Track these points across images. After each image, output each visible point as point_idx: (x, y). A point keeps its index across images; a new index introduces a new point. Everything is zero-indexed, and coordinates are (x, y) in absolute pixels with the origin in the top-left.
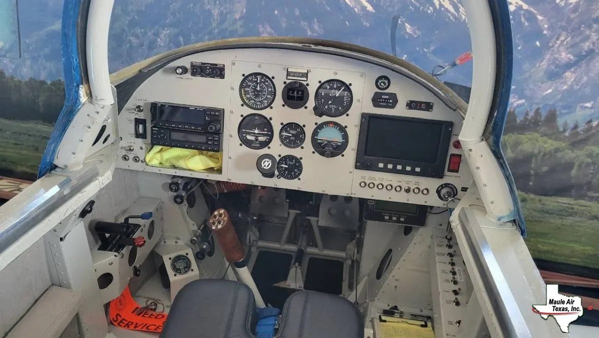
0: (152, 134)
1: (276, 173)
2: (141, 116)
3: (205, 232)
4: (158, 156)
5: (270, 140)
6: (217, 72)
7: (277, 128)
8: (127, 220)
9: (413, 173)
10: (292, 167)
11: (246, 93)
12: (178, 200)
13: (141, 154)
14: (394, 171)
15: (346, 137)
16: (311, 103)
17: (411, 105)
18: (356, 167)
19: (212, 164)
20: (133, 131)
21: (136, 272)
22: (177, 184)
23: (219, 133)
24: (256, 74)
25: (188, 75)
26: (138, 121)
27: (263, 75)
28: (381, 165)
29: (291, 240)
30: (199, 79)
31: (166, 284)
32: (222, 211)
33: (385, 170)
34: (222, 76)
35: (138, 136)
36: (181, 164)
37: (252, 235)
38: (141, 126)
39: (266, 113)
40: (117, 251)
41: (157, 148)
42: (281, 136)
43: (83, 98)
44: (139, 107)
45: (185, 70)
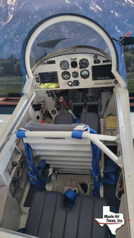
0: (41, 81)
1: (73, 85)
2: (37, 77)
3: (58, 103)
4: (43, 86)
5: (70, 77)
6: (53, 62)
7: (71, 74)
8: (39, 103)
9: (107, 79)
10: (77, 83)
11: (62, 66)
12: (49, 96)
13: (39, 86)
14: (102, 79)
15: (89, 73)
16: (78, 66)
17: (104, 62)
18: (93, 80)
19: (57, 86)
20: (36, 81)
21: (44, 115)
22: (48, 92)
23: (57, 78)
24: (63, 61)
25: (47, 64)
26: (36, 78)
27: (65, 61)
28: (99, 78)
29: (82, 101)
30: (49, 65)
31: (51, 118)
32: (61, 97)
33: (100, 79)
34: (55, 63)
35: (37, 82)
36: (49, 87)
37: (71, 102)
38: (37, 79)
39: (68, 70)
40: (39, 111)
41: (42, 84)
42: (72, 75)
43: (27, 78)
44: (36, 75)
45: (45, 63)
